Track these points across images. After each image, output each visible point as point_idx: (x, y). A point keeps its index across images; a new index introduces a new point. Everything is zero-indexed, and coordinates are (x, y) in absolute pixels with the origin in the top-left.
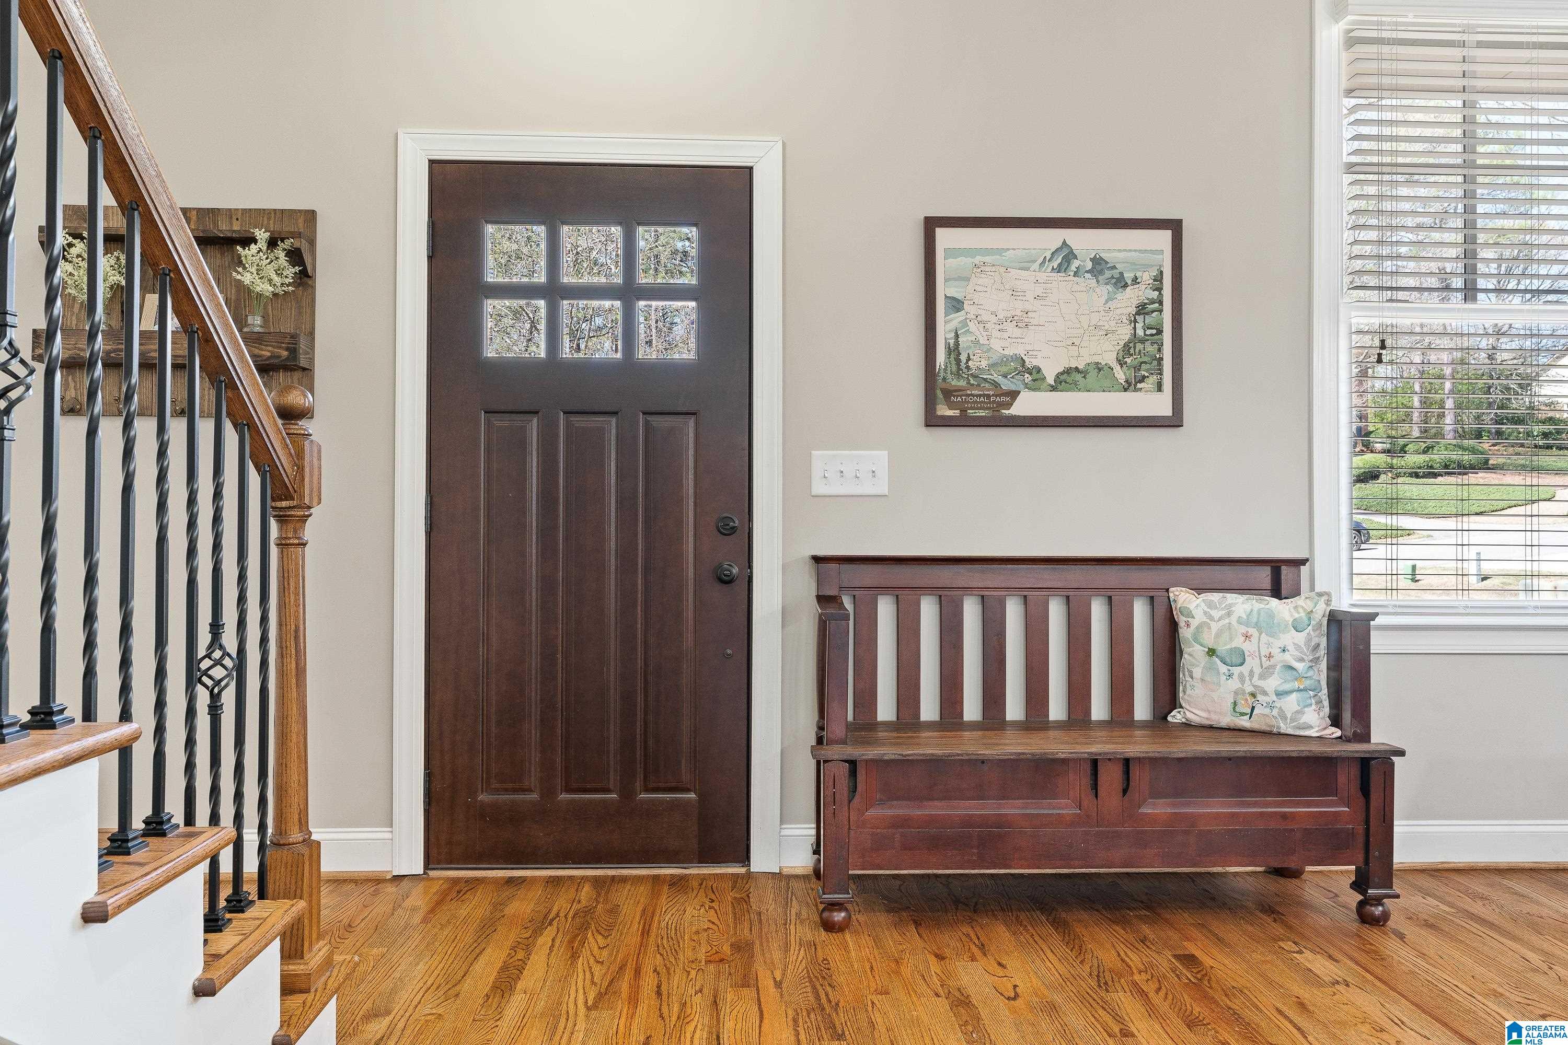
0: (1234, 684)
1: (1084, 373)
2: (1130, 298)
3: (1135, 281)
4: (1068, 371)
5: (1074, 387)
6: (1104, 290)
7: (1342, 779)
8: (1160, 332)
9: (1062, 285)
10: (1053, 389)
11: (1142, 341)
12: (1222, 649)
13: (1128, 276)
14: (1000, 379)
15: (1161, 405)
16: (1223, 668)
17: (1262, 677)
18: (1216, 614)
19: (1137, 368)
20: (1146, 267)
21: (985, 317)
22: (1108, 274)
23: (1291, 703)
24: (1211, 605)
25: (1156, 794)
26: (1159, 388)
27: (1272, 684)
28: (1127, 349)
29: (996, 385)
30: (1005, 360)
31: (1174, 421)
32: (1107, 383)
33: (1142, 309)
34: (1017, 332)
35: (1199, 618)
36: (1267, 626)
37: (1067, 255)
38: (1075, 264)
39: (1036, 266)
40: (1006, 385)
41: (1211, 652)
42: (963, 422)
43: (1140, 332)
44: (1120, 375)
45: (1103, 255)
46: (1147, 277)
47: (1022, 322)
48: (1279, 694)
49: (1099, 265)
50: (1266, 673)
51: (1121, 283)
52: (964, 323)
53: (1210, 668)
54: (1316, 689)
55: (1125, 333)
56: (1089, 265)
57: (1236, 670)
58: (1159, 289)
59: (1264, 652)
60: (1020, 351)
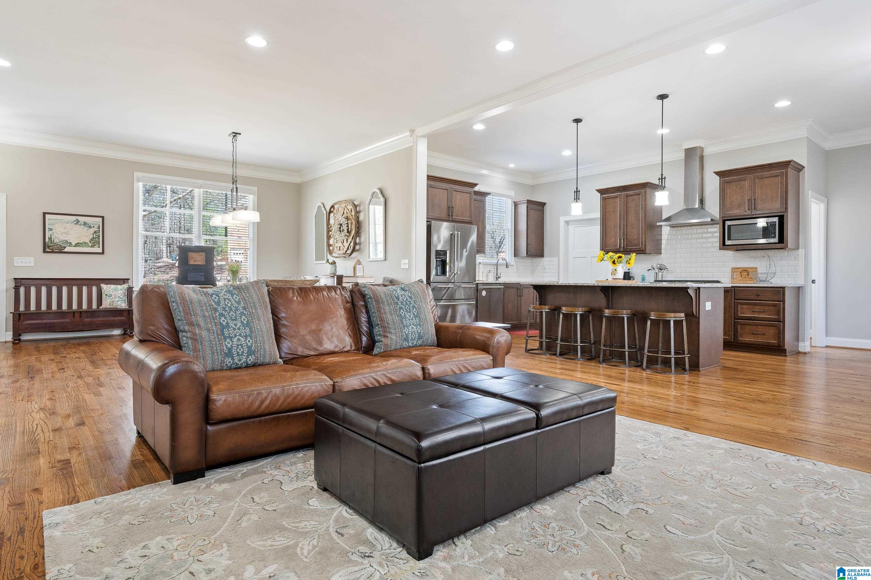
0: (110, 300)
1: (82, 244)
2: (92, 230)
3: (93, 227)
4: (78, 243)
5: (80, 246)
6: (86, 228)
7: (125, 314)
8: (99, 237)
9: (77, 227)
10: (74, 246)
11: (95, 238)
12: (108, 294)
13: (92, 226)
14: (62, 244)
15: (100, 250)
16: (108, 298)
17: (114, 299)
18: (108, 288)
19: (94, 243)
20: (96, 224)
21: (58, 232)
22: (87, 225)
23: (119, 303)
24: (107, 287)
25: (87, 318)
26: (99, 247)
27: (116, 300)
28: (92, 240)
29: (61, 245)
30: (63, 241)
31: (103, 253)
32: (87, 246)
33: (95, 232)
34: (66, 235)
35: (105, 289)
36: (116, 290)
37: (78, 222)
38: (79, 223)
39: (70, 223)
40: (63, 245)
41: (106, 295)
42: (53, 252)
43: (95, 237)
44: (90, 244)
45: (87, 222)
46: (96, 226)
47: (67, 234)
48: (117, 301)
49: (85, 224)
50: (115, 298)
51: (90, 227)
52: (53, 233)
53: (106, 298)
54: (125, 300)
55: (91, 237)
56: (83, 224)
57: (110, 298)
58: (99, 229)
59: (115, 294)
60: (66, 239)
